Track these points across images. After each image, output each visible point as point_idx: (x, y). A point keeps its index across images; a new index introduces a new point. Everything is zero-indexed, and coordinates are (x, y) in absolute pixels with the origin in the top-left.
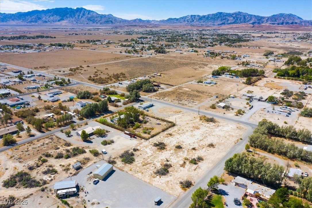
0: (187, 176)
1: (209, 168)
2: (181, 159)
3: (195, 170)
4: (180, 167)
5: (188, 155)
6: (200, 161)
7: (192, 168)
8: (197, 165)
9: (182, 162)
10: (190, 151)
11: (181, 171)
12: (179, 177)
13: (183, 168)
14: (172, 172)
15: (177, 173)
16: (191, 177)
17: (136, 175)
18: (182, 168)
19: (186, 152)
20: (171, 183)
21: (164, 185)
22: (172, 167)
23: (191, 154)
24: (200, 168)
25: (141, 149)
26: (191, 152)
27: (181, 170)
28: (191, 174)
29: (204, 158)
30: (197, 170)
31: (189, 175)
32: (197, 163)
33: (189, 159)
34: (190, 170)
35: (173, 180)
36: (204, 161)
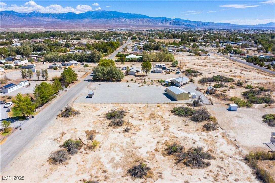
0: (73, 122)
1: (34, 146)
2: (106, 144)
3: (63, 134)
4: (95, 129)
5: (97, 160)
6: (58, 153)
7: (70, 135)
8: (62, 143)
9: (97, 138)
10: (100, 174)
11: (88, 125)
12: (86, 118)
13: (88, 131)
14: (102, 120)
15: (93, 121)
16: (66, 123)
17: (144, 105)
18: (90, 129)
19: (108, 167)
20: (91, 110)
21: (99, 107)
22: (108, 126)
23: (88, 166)
24: (54, 140)
25: (204, 133)
26: (94, 172)
27: (90, 126)
28: (67, 126)
29: (48, 166)
30: (60, 135)
31: (70, 124)
32: (62, 148)
33: (88, 151)
34: (72, 131)
35: (92, 113)
36: (47, 156)
